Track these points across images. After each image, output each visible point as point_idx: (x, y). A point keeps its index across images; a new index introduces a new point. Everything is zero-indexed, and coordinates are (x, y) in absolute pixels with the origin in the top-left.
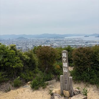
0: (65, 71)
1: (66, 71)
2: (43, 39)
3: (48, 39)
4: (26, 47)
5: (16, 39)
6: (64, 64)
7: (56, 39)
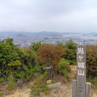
0: (80, 74)
1: (82, 75)
2: (42, 37)
3: (46, 37)
4: (25, 44)
5: (15, 36)
6: (79, 64)
7: (54, 37)
